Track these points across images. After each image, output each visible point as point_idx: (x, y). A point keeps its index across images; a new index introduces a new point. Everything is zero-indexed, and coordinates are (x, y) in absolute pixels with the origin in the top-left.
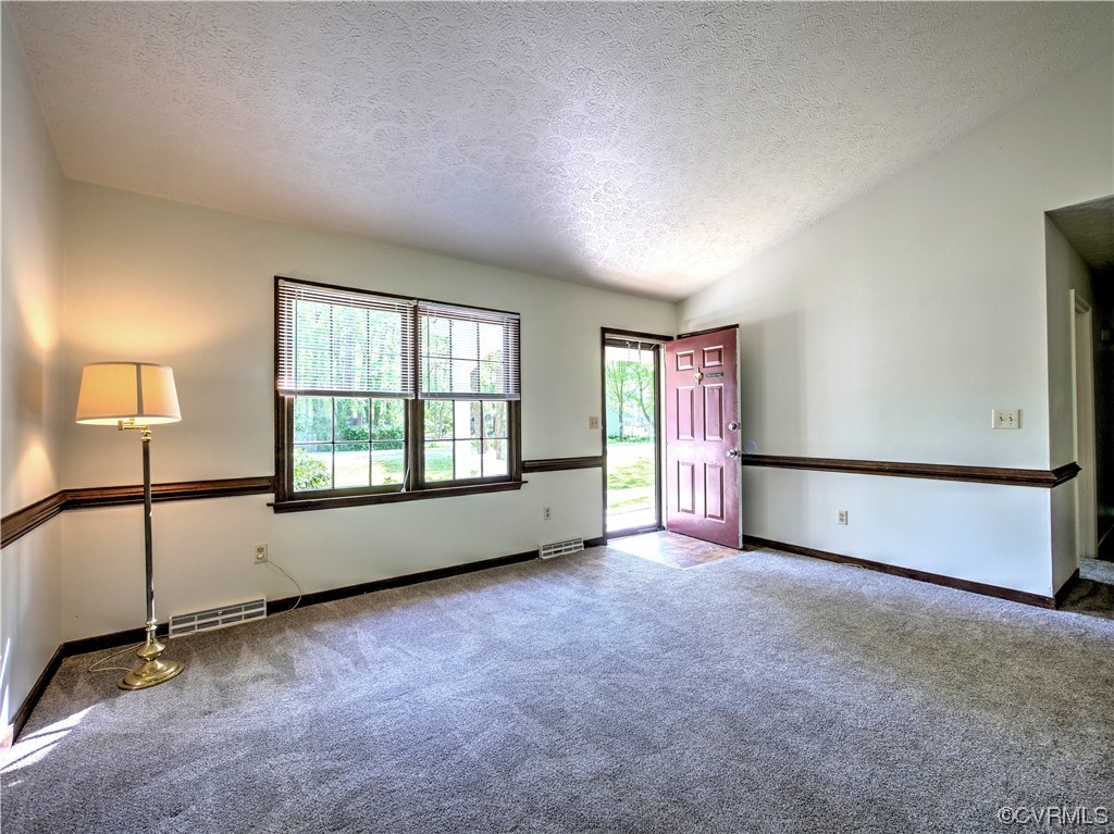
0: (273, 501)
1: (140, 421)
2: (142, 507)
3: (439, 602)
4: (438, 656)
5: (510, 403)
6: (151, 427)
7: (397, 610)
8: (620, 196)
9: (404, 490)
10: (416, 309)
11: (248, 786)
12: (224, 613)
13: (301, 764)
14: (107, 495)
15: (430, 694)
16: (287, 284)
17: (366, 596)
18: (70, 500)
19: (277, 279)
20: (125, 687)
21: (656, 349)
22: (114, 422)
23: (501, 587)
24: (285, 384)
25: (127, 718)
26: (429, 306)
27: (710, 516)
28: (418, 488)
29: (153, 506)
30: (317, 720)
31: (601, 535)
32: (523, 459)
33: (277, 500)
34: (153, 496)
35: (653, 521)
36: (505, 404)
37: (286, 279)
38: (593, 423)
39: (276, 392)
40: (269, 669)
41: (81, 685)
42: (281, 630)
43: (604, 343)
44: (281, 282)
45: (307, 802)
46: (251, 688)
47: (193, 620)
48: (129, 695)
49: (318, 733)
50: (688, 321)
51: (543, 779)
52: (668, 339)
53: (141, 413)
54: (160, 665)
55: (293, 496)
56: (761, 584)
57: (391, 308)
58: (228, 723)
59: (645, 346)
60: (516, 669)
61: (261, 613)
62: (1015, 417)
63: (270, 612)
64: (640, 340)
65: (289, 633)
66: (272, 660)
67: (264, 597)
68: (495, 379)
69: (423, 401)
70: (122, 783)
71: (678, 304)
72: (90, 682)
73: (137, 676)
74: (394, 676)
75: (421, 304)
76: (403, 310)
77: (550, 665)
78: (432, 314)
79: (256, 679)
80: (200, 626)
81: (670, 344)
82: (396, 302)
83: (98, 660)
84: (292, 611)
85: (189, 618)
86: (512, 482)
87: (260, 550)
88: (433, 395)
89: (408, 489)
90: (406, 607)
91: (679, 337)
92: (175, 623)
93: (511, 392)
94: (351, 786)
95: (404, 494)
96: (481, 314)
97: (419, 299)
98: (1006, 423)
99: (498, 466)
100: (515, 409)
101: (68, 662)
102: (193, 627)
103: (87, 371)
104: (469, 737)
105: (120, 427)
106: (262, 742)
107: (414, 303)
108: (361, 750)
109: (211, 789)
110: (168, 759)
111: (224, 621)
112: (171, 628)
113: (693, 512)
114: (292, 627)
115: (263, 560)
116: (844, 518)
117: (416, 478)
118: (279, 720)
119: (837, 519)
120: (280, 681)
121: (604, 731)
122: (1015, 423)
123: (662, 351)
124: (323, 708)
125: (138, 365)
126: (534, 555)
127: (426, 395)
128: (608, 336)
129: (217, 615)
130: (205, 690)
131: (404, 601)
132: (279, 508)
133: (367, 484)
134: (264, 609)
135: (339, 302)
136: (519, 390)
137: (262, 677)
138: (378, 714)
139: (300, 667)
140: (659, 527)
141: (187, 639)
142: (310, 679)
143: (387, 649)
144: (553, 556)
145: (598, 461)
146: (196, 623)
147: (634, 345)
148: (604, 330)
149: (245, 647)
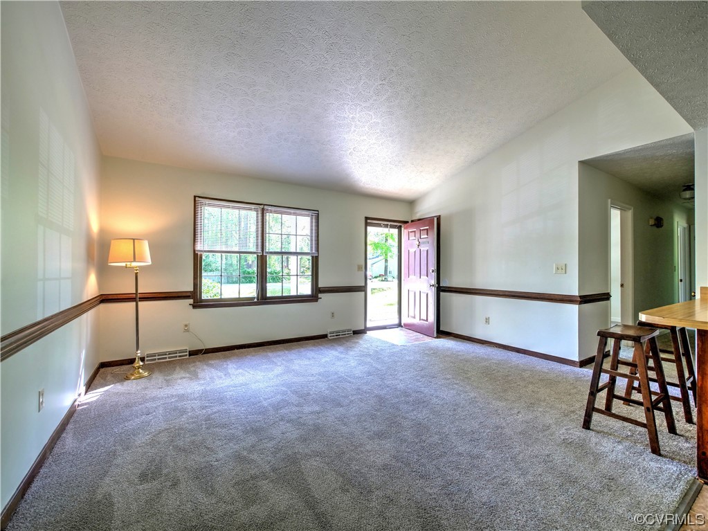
0: (192, 303)
1: (134, 264)
2: (134, 303)
3: (270, 354)
4: (262, 374)
5: (313, 257)
6: (139, 267)
7: (249, 357)
8: (363, 153)
9: (256, 300)
10: (263, 210)
11: (175, 409)
12: (169, 354)
13: (197, 404)
14: (119, 297)
15: (253, 386)
16: (200, 199)
17: (236, 351)
18: (105, 299)
19: (195, 197)
20: (127, 378)
21: (400, 228)
22: (123, 264)
23: (302, 350)
24: (199, 247)
25: (129, 388)
26: (270, 208)
27: (423, 320)
28: (263, 299)
29: (140, 303)
30: (205, 392)
31: (363, 328)
32: (319, 286)
33: (194, 302)
34: (140, 298)
35: (397, 322)
36: (310, 258)
37: (199, 197)
38: (359, 268)
39: (194, 251)
40: (188, 375)
41: (109, 377)
42: (194, 362)
43: (367, 224)
44: (197, 199)
45: (197, 414)
46: (179, 381)
47: (155, 356)
48: (129, 381)
49: (204, 395)
50: (416, 213)
51: (291, 412)
52: (406, 222)
53: (135, 260)
54: (141, 371)
55: (202, 301)
56: (435, 352)
57: (250, 209)
58: (168, 391)
59: (392, 227)
60: (295, 379)
61: (186, 355)
62: (564, 268)
63: (190, 355)
64: (389, 223)
65: (197, 363)
66: (189, 373)
67: (188, 348)
68: (305, 245)
69: (266, 256)
70: (127, 406)
71: (411, 203)
72: (113, 377)
73: (132, 375)
74: (241, 379)
75: (266, 207)
76: (256, 210)
77: (311, 379)
78: (271, 212)
79: (181, 378)
80: (158, 359)
81: (406, 225)
82: (253, 206)
83: (116, 369)
84: (200, 355)
85: (154, 355)
86: (313, 298)
87: (186, 326)
88: (271, 253)
89: (258, 300)
90: (253, 356)
91: (412, 221)
92: (147, 357)
93: (314, 251)
94: (214, 411)
95: (255, 302)
96: (298, 211)
97: (265, 205)
98: (560, 271)
99: (306, 289)
100: (315, 261)
101: (102, 370)
102: (155, 359)
103: (112, 242)
104: (265, 399)
105: (126, 267)
106: (182, 397)
107: (262, 206)
108: (221, 400)
109: (161, 409)
110: (146, 401)
111: (169, 358)
112: (146, 359)
113: (414, 317)
114: (199, 361)
115: (187, 331)
116: (487, 321)
117: (262, 294)
118: (189, 391)
119: (484, 322)
120: (191, 379)
121: (324, 400)
122: (564, 271)
123: (403, 228)
124: (208, 388)
125: (134, 240)
126: (325, 336)
127: (267, 253)
128: (369, 221)
129: (166, 355)
130: (160, 380)
131: (254, 354)
132: (195, 306)
133: (238, 297)
134: (188, 353)
135: (224, 207)
136: (317, 250)
137: (184, 378)
138: (230, 391)
139: (201, 375)
140: (400, 325)
141: (153, 364)
142: (204, 379)
143: (241, 371)
144: (335, 337)
145: (363, 289)
146: (157, 357)
147: (386, 226)
148: (367, 218)
149: (178, 368)
